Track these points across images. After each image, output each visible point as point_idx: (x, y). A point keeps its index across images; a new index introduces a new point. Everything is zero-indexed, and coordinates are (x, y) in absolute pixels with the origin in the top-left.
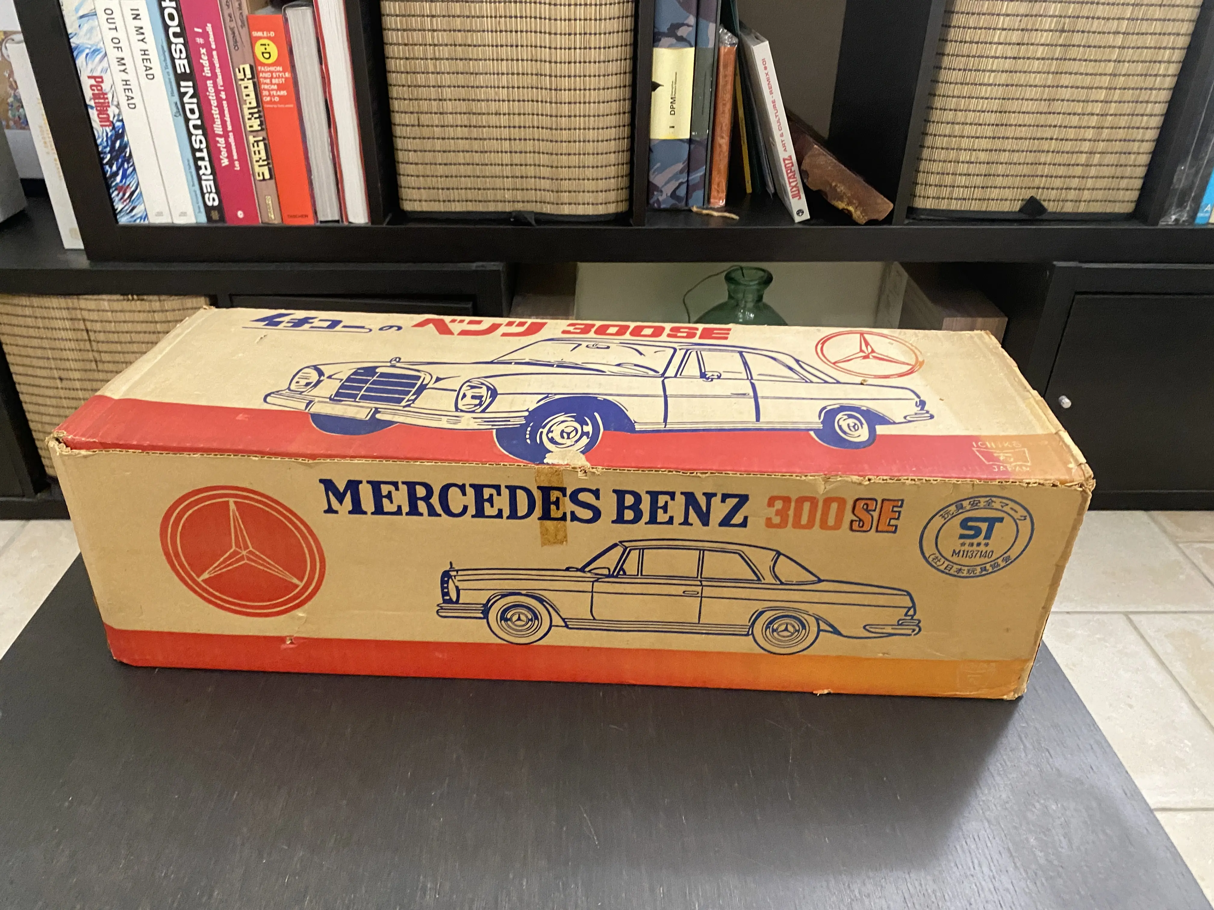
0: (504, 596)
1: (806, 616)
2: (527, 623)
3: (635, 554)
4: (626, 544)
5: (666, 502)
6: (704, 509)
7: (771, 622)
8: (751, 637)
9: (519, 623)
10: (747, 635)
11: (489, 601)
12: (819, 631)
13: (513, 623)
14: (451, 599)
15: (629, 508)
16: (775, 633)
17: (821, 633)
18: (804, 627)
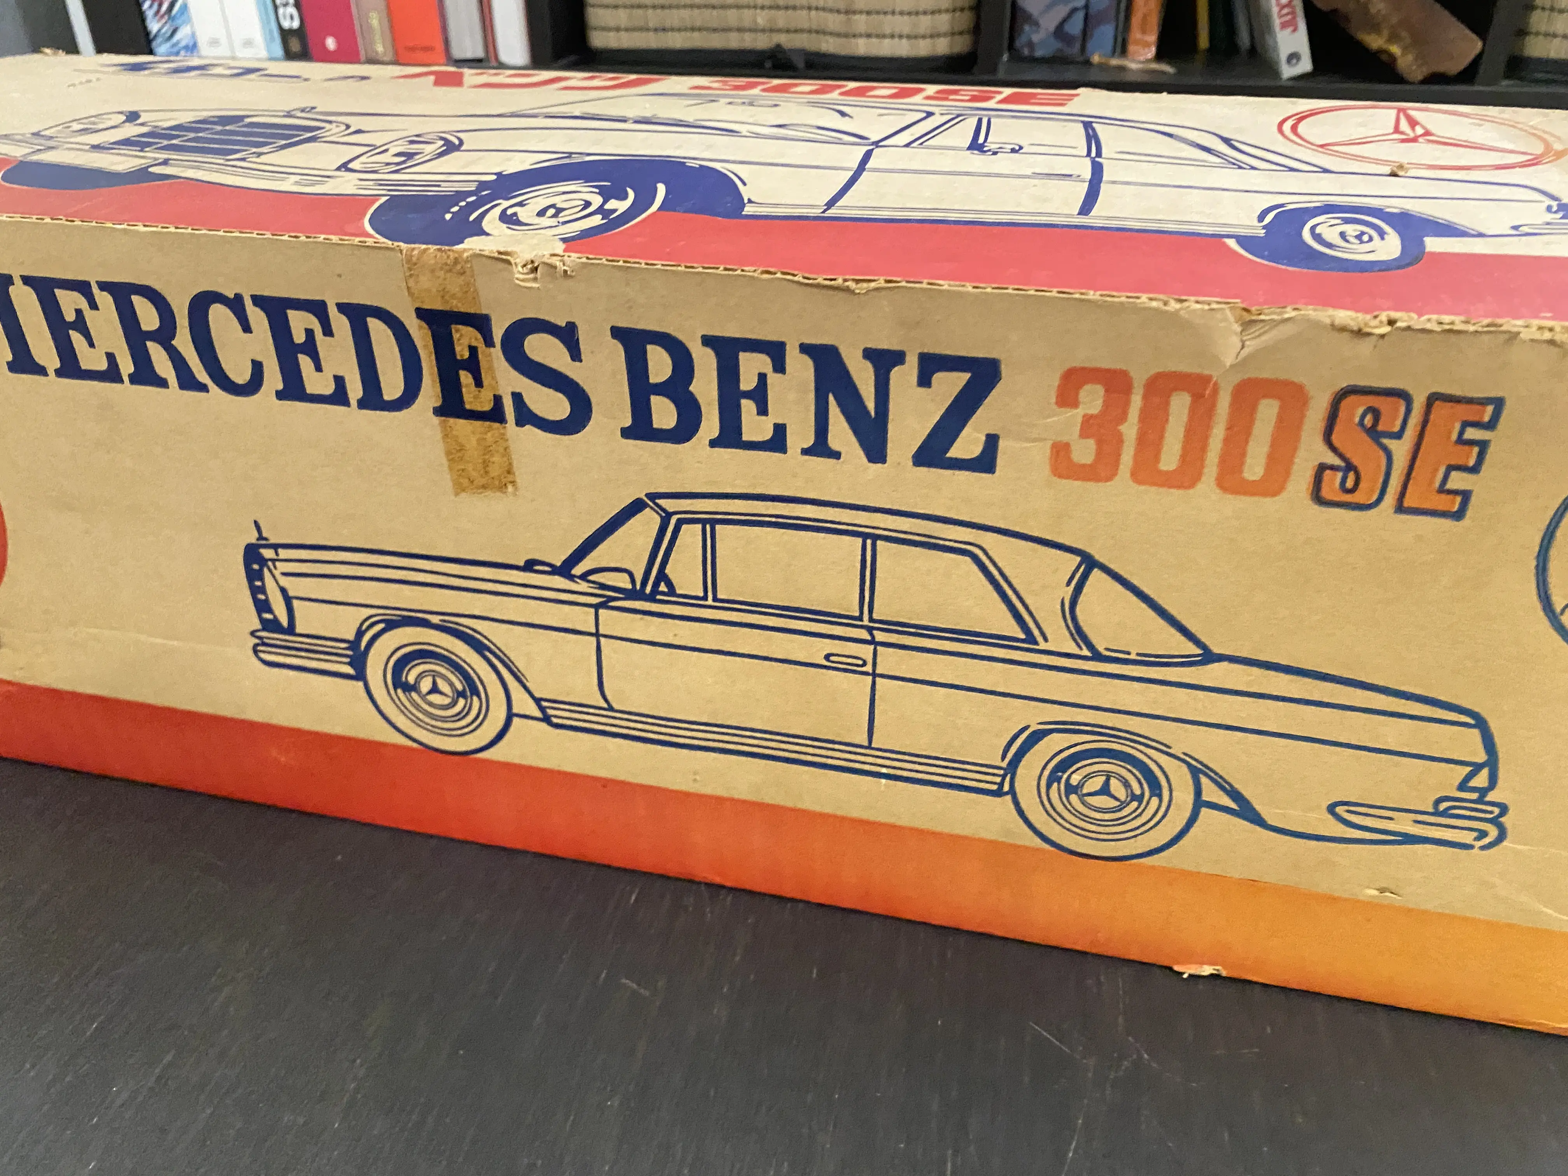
0: (391, 625)
1: (1163, 759)
2: (454, 703)
3: (691, 535)
4: (668, 504)
5: (762, 377)
6: (871, 405)
7: (1064, 766)
8: (1008, 798)
9: (435, 698)
10: (998, 793)
11: (360, 634)
12: (1199, 803)
13: (423, 697)
14: (276, 621)
15: (661, 389)
16: (1074, 798)
17: (1204, 811)
18: (1156, 789)
